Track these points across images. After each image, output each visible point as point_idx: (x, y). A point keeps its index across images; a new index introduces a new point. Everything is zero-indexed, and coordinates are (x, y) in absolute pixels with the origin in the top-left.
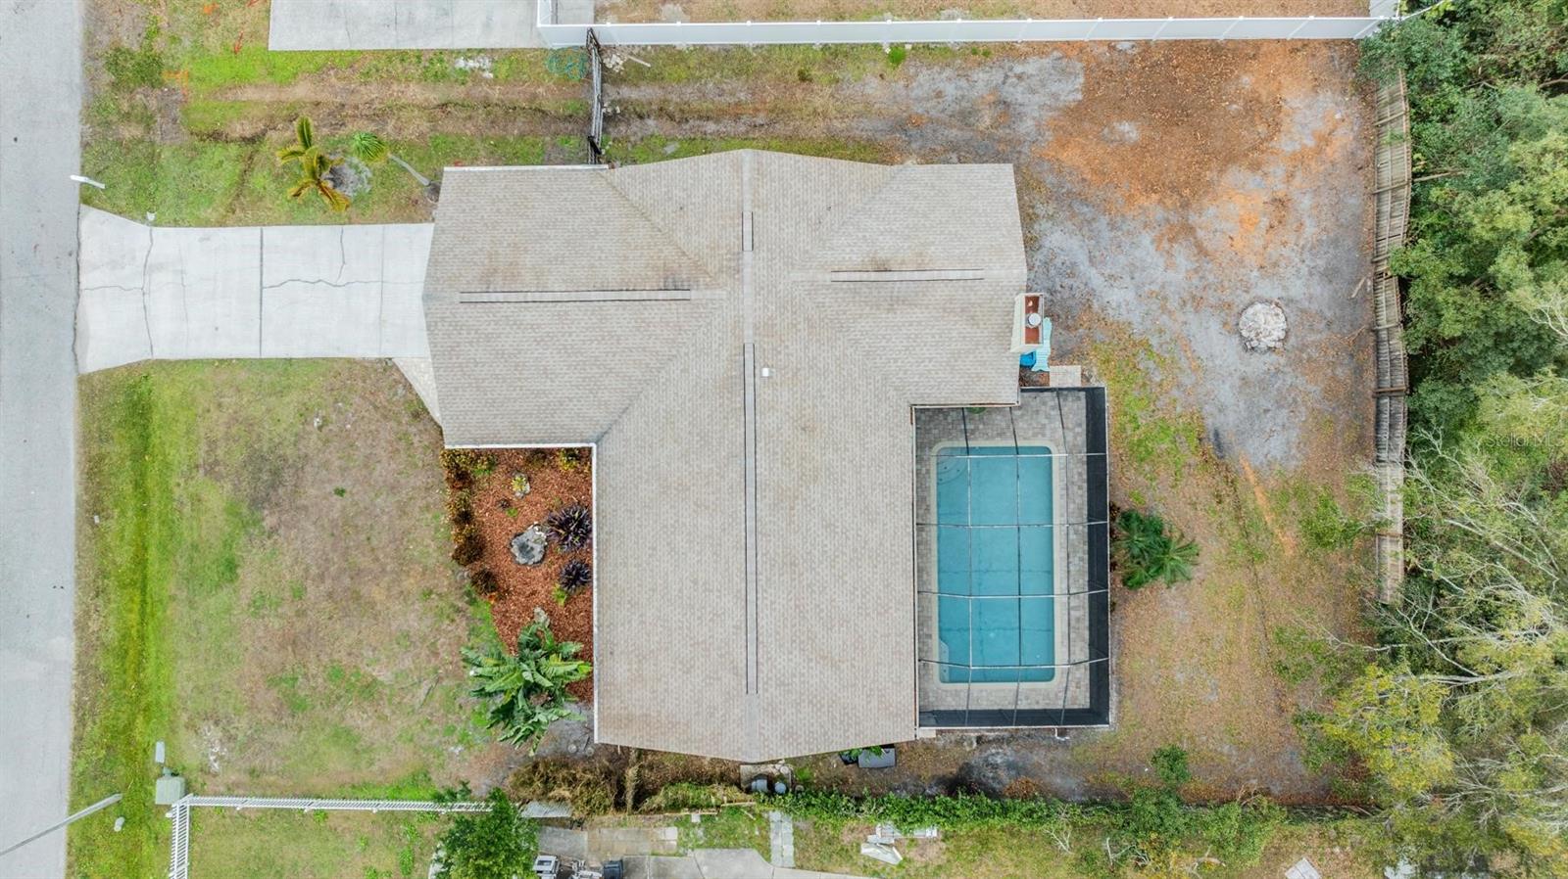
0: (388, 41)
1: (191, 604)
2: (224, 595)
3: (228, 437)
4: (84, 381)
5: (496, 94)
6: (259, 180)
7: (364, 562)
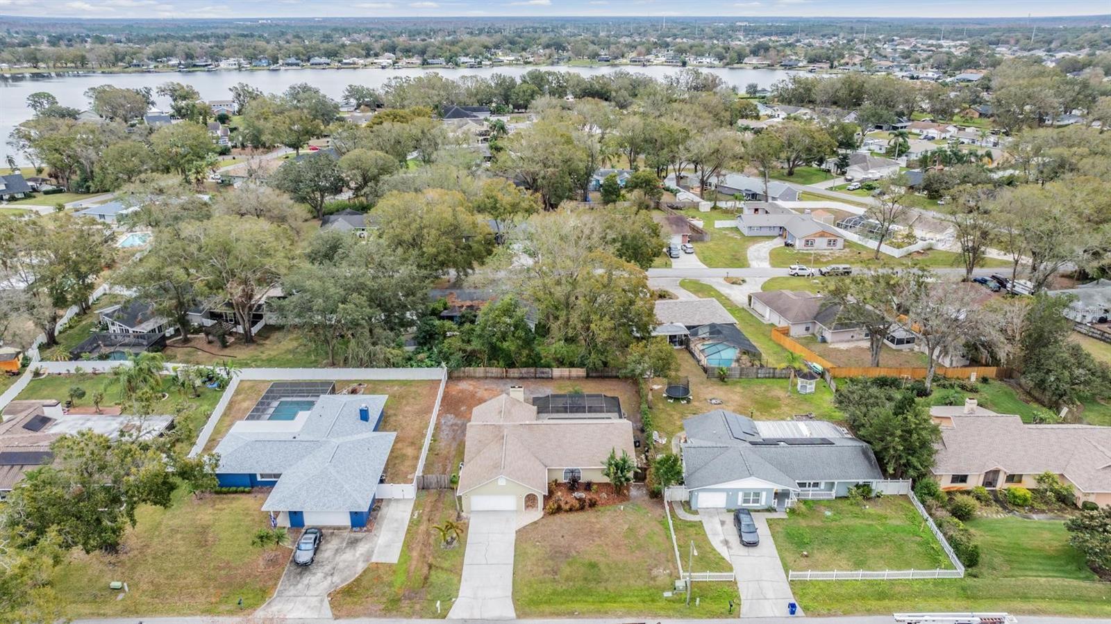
0: (402, 536)
1: (607, 580)
2: (602, 566)
3: (543, 566)
4: (518, 617)
5: (427, 510)
6: (446, 565)
7: (588, 530)
